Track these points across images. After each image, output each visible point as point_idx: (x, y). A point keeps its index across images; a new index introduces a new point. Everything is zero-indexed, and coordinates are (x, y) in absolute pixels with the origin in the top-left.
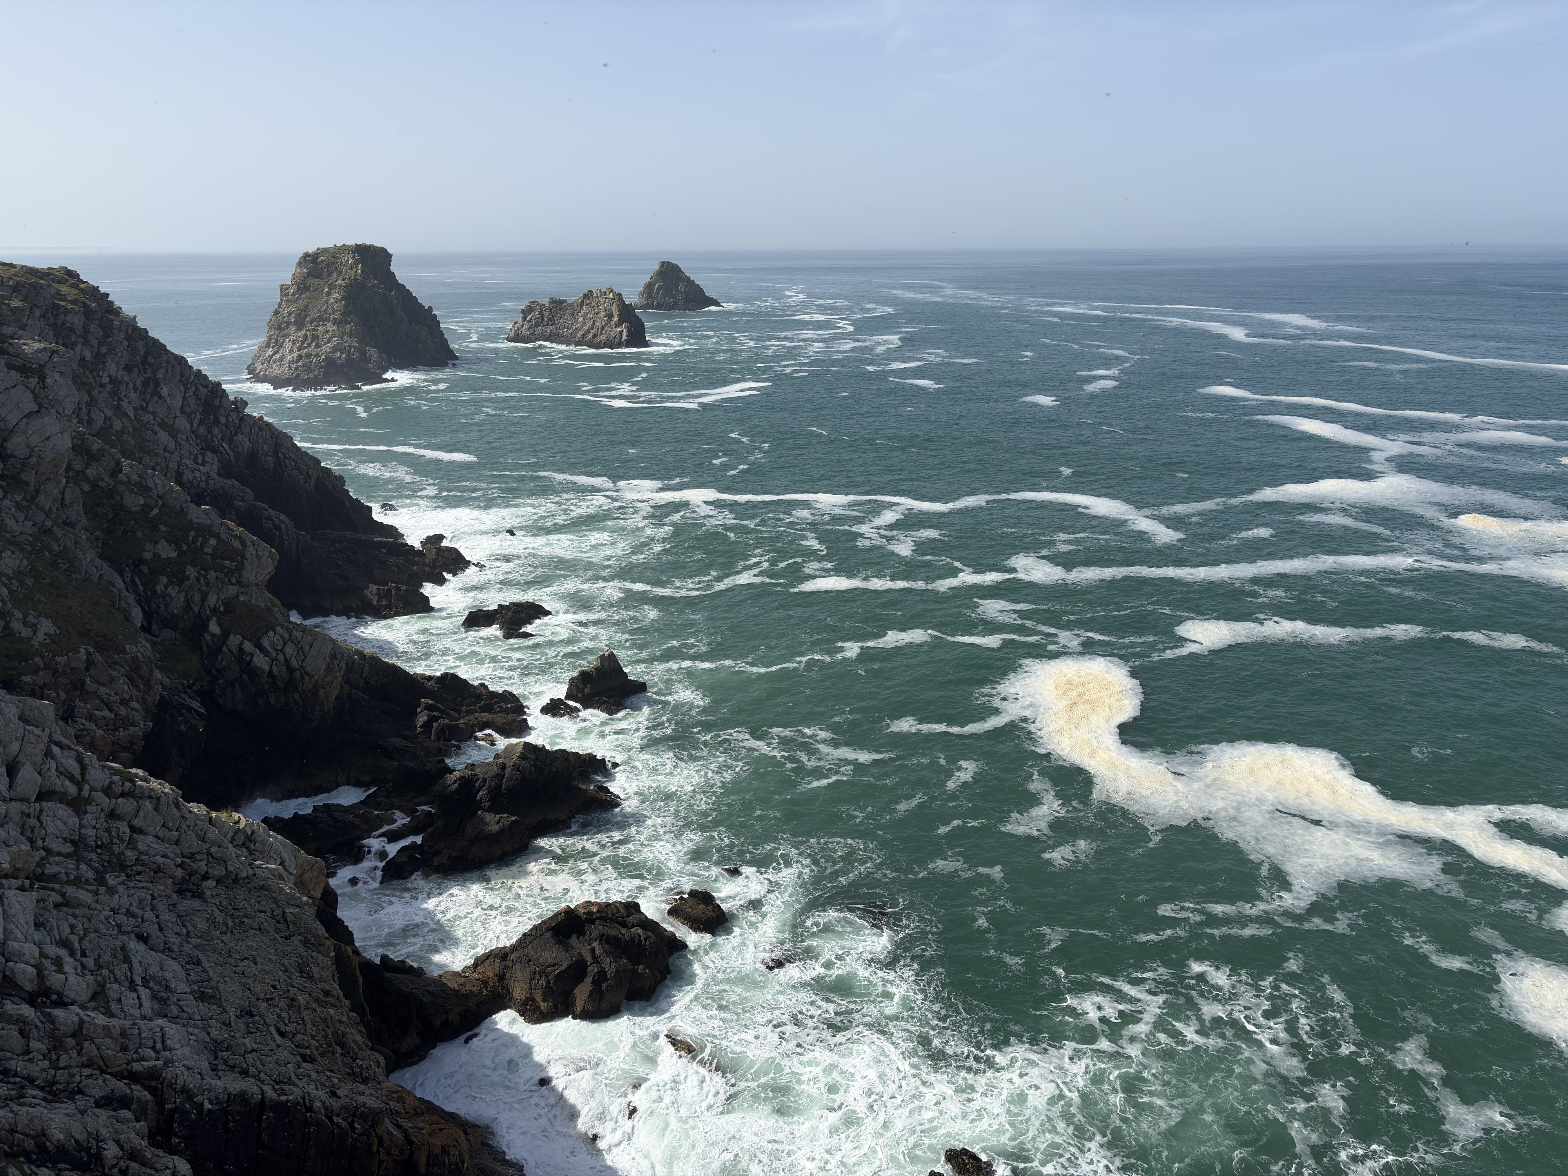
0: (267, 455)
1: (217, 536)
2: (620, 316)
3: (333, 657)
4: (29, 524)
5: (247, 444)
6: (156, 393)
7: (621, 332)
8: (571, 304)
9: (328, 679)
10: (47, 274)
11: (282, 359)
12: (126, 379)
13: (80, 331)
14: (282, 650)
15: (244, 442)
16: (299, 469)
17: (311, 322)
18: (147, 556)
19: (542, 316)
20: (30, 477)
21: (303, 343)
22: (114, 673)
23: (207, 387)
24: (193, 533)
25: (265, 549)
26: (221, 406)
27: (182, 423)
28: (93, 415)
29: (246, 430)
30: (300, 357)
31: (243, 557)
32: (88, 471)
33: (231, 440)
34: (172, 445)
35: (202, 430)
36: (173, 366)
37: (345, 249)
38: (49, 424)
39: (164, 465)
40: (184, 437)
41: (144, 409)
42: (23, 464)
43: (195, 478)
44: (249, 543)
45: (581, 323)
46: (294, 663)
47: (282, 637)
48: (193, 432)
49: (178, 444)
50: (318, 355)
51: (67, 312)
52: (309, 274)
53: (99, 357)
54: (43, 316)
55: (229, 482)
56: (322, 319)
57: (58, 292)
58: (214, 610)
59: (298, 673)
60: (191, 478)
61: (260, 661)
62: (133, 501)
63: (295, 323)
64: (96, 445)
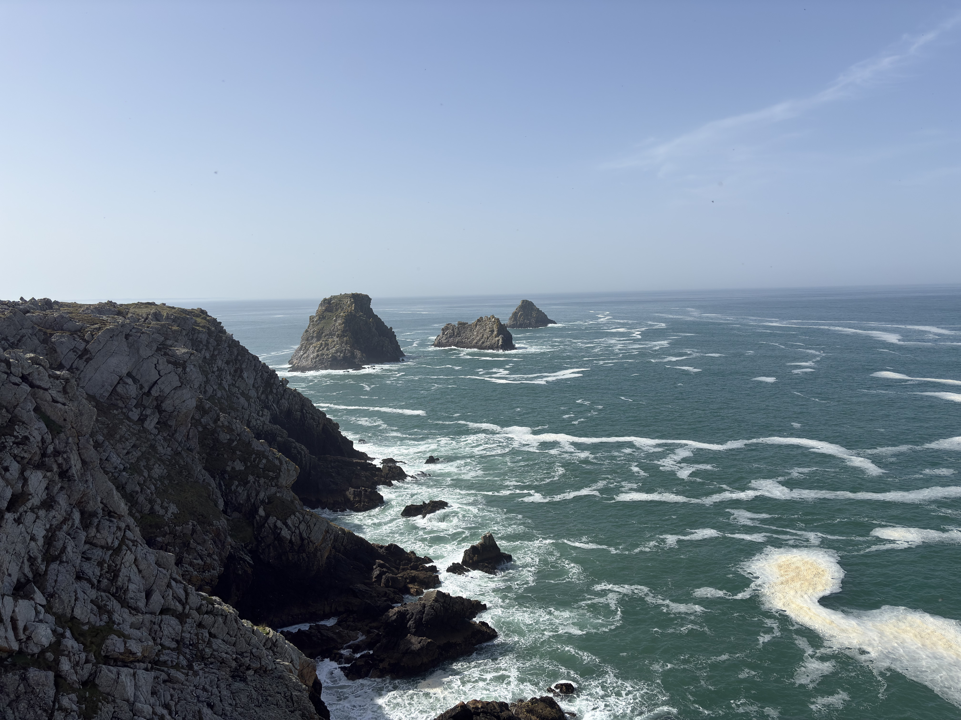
0: (297, 411)
1: (267, 458)
2: (498, 331)
3: (327, 532)
4: (169, 449)
5: (287, 405)
6: (241, 376)
7: (498, 340)
8: (470, 325)
9: (323, 546)
10: (191, 312)
11: (307, 357)
12: (226, 368)
13: (205, 342)
14: (298, 527)
15: (285, 403)
16: (314, 419)
17: (325, 336)
18: (229, 469)
19: (454, 332)
20: (172, 423)
21: (320, 348)
22: (206, 537)
23: (268, 372)
24: (254, 456)
25: (293, 466)
26: (274, 383)
27: (253, 393)
28: (207, 388)
29: (287, 397)
30: (318, 356)
31: (280, 470)
32: (202, 420)
33: (278, 402)
34: (246, 405)
35: (263, 397)
36: (251, 361)
37: (346, 296)
38: (186, 393)
39: (241, 417)
40: (253, 401)
41: (233, 385)
42: (170, 416)
43: (257, 424)
44: (284, 462)
45: (475, 336)
46: (305, 535)
47: (299, 518)
48: (258, 398)
49: (249, 404)
50: (327, 355)
51: (199, 332)
52: (326, 310)
53: (213, 357)
54: (187, 335)
55: (275, 426)
56: (331, 335)
57: (196, 322)
58: (262, 502)
59: (306, 541)
60: (255, 424)
61: (285, 533)
62: (224, 437)
63: (316, 337)
64: (208, 405)
